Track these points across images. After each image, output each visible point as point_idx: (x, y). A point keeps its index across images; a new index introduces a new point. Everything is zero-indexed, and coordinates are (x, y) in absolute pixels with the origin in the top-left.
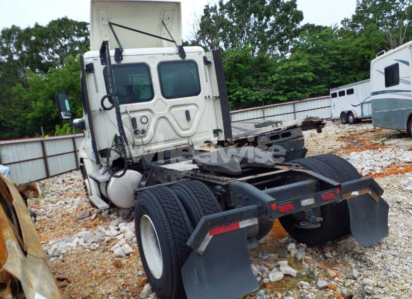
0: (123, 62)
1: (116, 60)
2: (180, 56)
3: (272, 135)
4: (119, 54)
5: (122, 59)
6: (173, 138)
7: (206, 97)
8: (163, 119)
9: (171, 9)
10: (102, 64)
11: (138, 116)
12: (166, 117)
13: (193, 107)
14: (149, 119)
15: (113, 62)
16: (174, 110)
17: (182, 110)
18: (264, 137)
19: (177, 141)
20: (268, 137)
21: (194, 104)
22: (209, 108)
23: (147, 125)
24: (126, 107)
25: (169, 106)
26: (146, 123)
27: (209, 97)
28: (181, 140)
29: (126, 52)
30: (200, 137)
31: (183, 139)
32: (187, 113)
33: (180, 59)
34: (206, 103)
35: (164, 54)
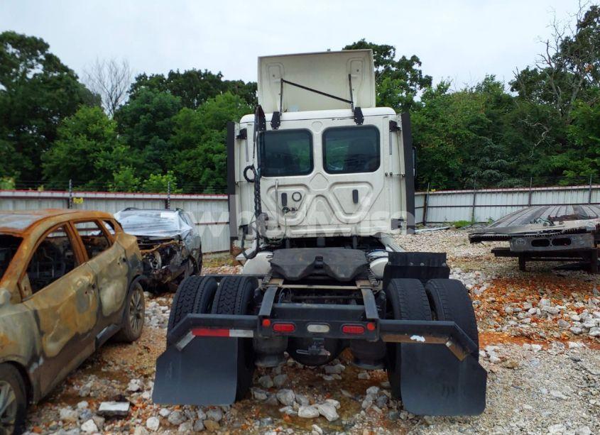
0: (280, 128)
1: (272, 126)
2: (355, 121)
3: (535, 239)
4: (277, 118)
5: (279, 125)
6: (330, 223)
7: (386, 175)
8: (322, 198)
11: (289, 191)
12: (325, 195)
13: (365, 186)
14: (303, 196)
15: (269, 127)
16: (337, 187)
17: (348, 189)
18: (521, 239)
20: (528, 241)
21: (367, 182)
22: (389, 190)
23: (299, 203)
24: (277, 180)
25: (331, 183)
26: (299, 201)
27: (391, 174)
28: (343, 227)
29: (285, 116)
31: (345, 225)
32: (355, 193)
33: (355, 124)
34: (386, 182)
35: (333, 119)
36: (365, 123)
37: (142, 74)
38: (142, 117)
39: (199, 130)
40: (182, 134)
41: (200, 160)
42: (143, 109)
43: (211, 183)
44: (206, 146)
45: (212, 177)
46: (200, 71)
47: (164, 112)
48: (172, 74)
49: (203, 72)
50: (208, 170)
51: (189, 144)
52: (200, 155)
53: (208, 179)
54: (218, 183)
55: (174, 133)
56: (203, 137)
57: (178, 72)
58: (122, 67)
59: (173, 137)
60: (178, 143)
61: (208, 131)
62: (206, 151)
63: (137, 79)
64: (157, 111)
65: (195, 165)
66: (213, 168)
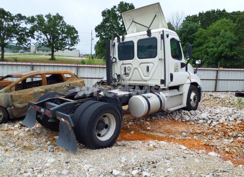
4: (123, 37)
5: (124, 40)
6: (139, 80)
7: (159, 59)
8: (136, 69)
9: (157, 7)
10: (118, 43)
11: (127, 66)
12: (138, 68)
13: (151, 64)
14: (131, 68)
15: (121, 41)
16: (142, 65)
17: (146, 66)
19: (141, 82)
21: (152, 63)
23: (130, 71)
25: (140, 63)
27: (161, 59)
28: (143, 82)
30: (153, 82)
31: (144, 81)
32: (148, 67)
33: (148, 37)
34: (159, 63)
35: (141, 35)
36: (152, 36)
37: (188, 16)
38: (183, 34)
39: (205, 38)
40: (199, 40)
41: (203, 51)
42: (184, 31)
43: (207, 62)
44: (206, 45)
45: (208, 59)
46: (214, 10)
47: (192, 31)
48: (200, 14)
49: (216, 10)
50: (205, 56)
51: (200, 44)
52: (203, 49)
53: (206, 60)
54: (209, 62)
55: (196, 40)
56: (207, 41)
57: (203, 12)
58: (181, 14)
59: (195, 42)
60: (196, 44)
61: (209, 38)
62: (207, 47)
63: (186, 18)
64: (189, 31)
65: (201, 54)
66: (208, 55)
